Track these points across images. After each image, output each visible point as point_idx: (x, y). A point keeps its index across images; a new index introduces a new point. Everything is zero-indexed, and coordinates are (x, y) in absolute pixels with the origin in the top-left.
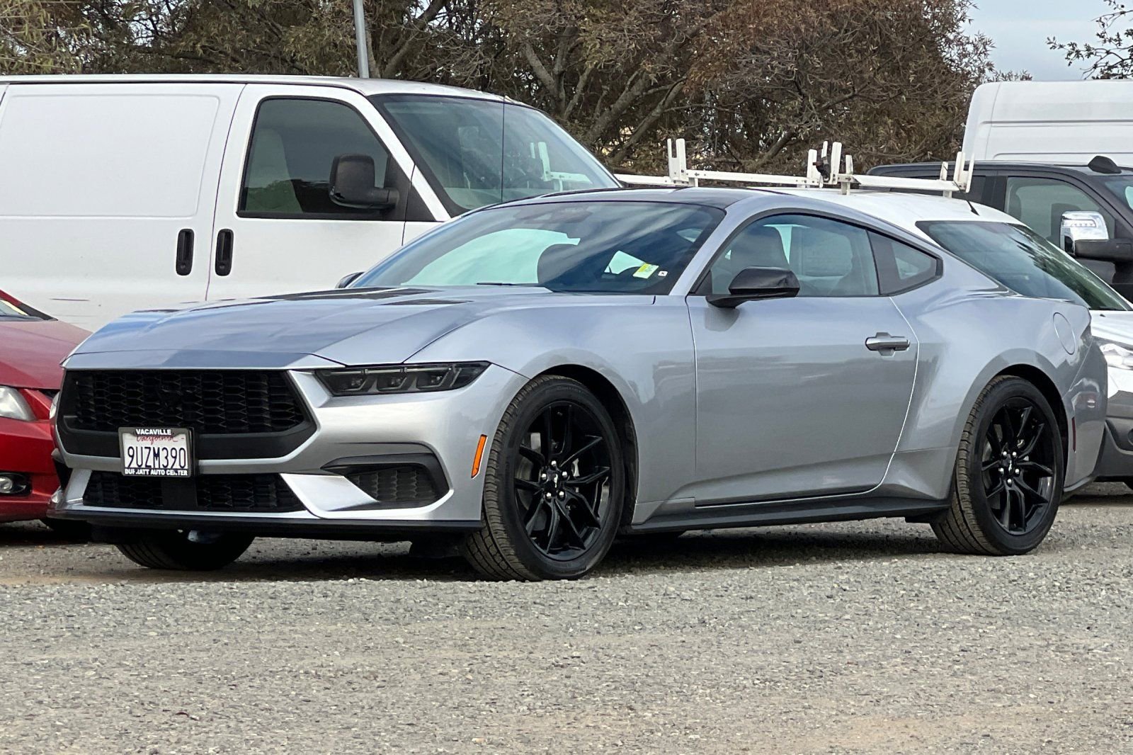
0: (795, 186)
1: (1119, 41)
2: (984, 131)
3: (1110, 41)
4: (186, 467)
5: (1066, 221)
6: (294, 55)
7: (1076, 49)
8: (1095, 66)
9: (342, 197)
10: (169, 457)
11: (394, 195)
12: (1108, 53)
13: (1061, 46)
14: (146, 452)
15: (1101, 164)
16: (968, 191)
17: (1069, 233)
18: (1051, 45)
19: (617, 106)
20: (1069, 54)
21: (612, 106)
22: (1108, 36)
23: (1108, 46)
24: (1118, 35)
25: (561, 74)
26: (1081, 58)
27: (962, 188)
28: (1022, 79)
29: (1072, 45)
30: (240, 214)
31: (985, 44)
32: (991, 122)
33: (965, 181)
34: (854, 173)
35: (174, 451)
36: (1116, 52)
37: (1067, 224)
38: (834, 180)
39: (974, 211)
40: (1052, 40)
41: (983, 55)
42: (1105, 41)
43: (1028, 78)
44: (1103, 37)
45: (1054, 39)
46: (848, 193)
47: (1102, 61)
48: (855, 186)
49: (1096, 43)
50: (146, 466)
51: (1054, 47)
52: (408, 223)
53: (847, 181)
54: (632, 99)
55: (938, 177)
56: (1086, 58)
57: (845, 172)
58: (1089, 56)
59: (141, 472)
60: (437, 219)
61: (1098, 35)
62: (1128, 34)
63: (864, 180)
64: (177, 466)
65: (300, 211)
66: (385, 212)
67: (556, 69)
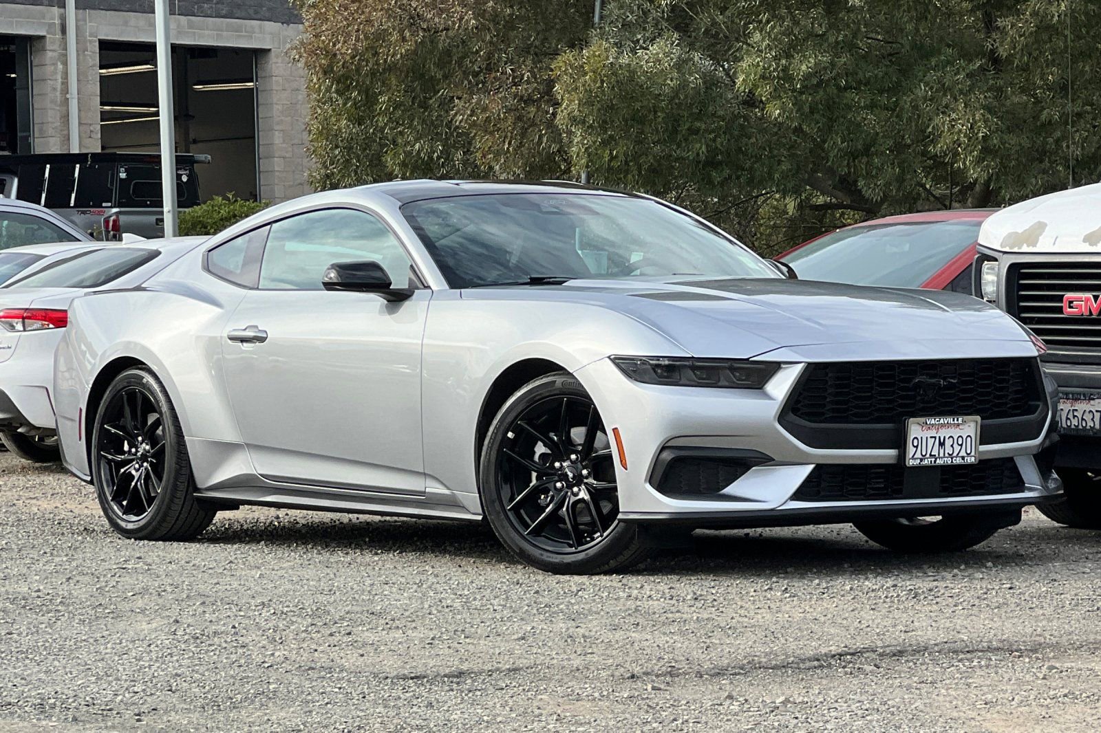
4: (973, 454)
10: (955, 445)
14: (931, 441)
35: (960, 439)
50: (931, 455)
59: (926, 462)
64: (963, 453)
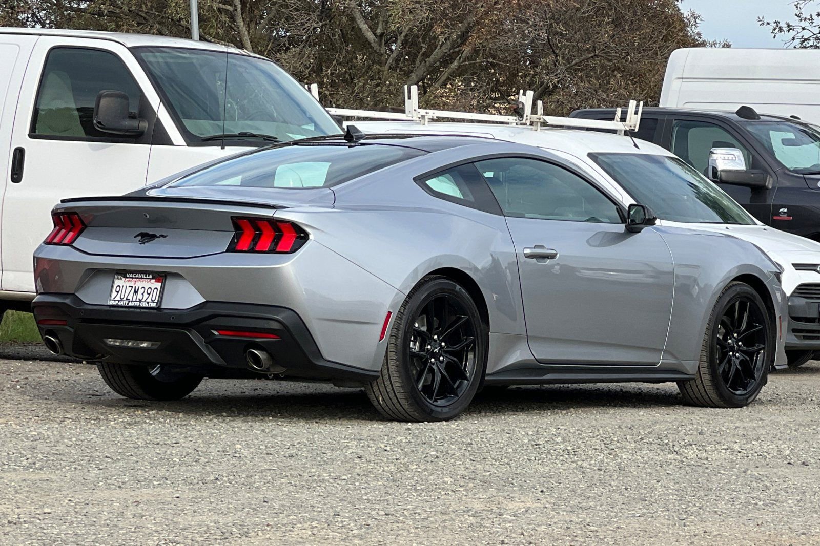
0: (507, 123)
1: (812, 20)
2: (676, 84)
3: (805, 20)
5: (713, 155)
6: (175, 16)
7: (779, 25)
8: (794, 39)
9: (102, 125)
11: (144, 125)
12: (803, 29)
13: (768, 24)
15: (746, 112)
16: (637, 130)
17: (716, 164)
18: (761, 23)
19: (430, 60)
20: (774, 29)
21: (427, 60)
22: (803, 16)
23: (803, 24)
24: (811, 16)
25: (382, 35)
26: (783, 32)
27: (633, 128)
28: (723, 47)
29: (776, 22)
30: (31, 136)
31: (695, 18)
32: (682, 78)
33: (635, 123)
34: (544, 115)
36: (809, 28)
37: (714, 156)
38: (527, 119)
39: (636, 145)
40: (761, 19)
41: (694, 27)
42: (801, 20)
43: (728, 46)
44: (800, 17)
45: (763, 18)
46: (539, 130)
47: (798, 35)
48: (544, 124)
49: (794, 21)
51: (763, 24)
52: (153, 146)
53: (538, 120)
54: (442, 54)
55: (613, 119)
56: (786, 32)
57: (536, 114)
58: (789, 31)
60: (175, 143)
61: (796, 15)
62: (819, 15)
63: (551, 120)
65: (83, 135)
66: (136, 137)
67: (379, 31)
